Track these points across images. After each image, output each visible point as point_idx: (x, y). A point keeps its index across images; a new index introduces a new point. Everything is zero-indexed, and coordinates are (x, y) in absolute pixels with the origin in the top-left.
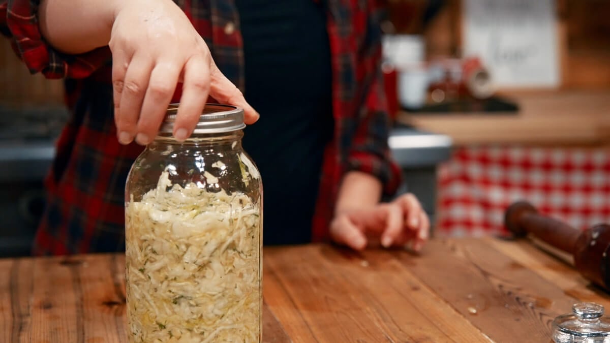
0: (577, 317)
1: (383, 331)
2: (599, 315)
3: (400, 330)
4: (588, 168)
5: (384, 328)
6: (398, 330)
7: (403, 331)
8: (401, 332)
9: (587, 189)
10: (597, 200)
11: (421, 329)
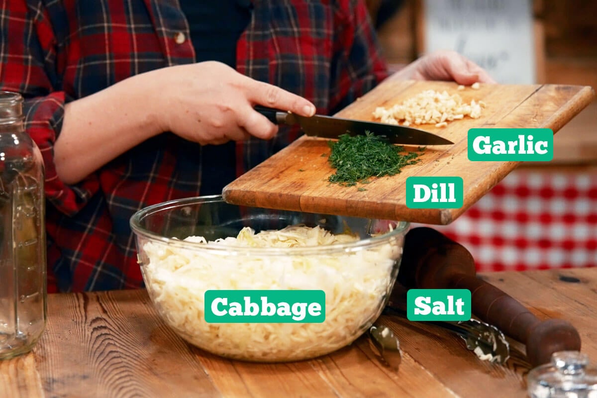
0: (557, 369)
1: (330, 385)
2: (583, 367)
3: (350, 384)
4: (571, 194)
5: (331, 382)
6: (347, 383)
7: (353, 386)
8: (351, 387)
9: (569, 219)
10: (581, 232)
11: (374, 383)
